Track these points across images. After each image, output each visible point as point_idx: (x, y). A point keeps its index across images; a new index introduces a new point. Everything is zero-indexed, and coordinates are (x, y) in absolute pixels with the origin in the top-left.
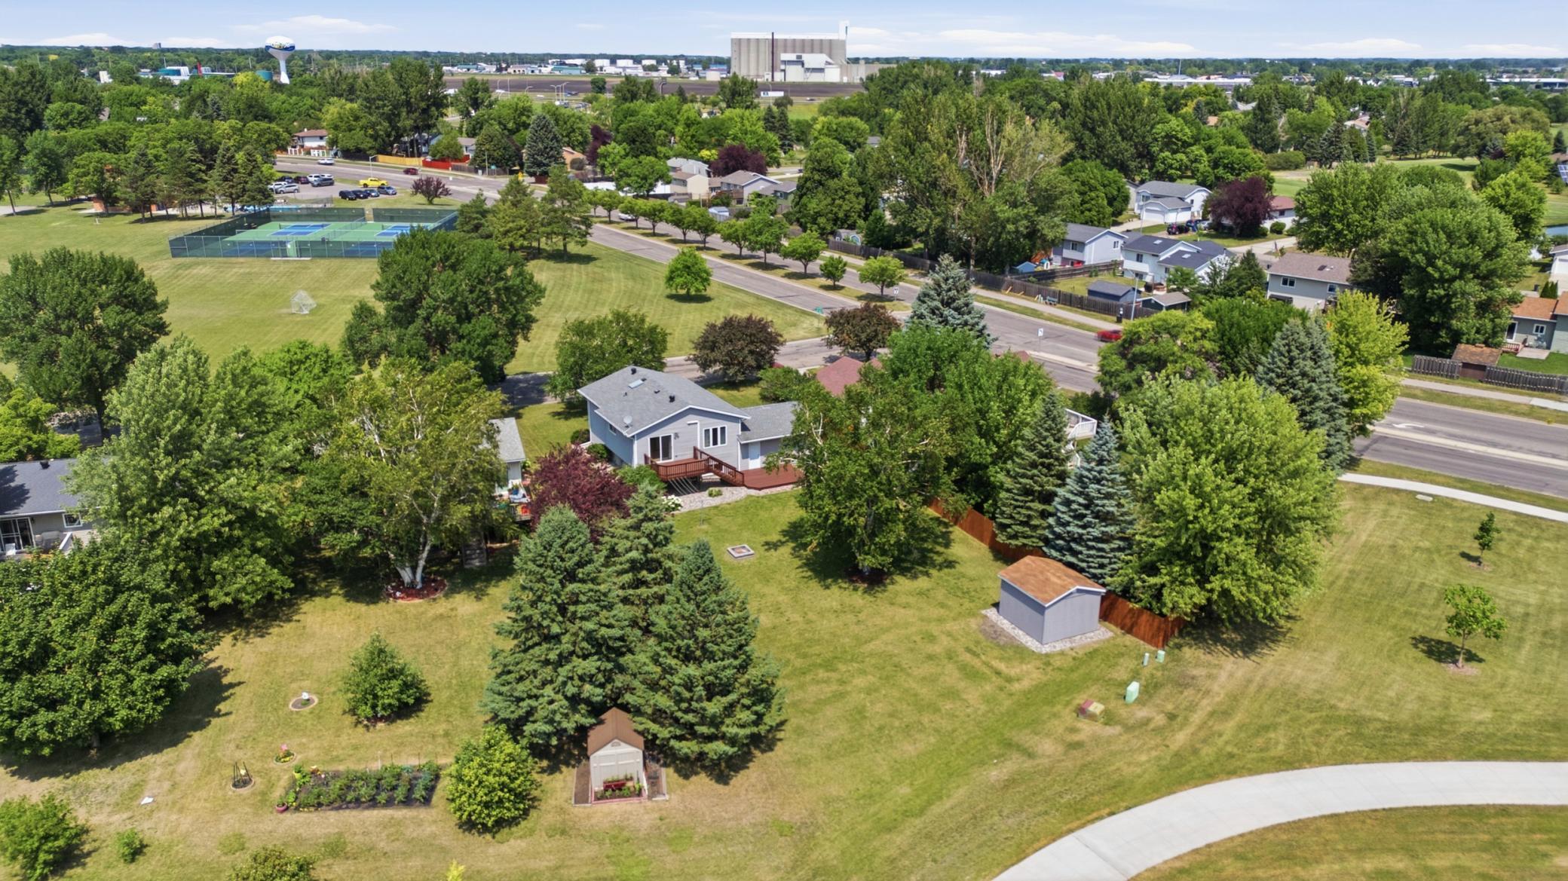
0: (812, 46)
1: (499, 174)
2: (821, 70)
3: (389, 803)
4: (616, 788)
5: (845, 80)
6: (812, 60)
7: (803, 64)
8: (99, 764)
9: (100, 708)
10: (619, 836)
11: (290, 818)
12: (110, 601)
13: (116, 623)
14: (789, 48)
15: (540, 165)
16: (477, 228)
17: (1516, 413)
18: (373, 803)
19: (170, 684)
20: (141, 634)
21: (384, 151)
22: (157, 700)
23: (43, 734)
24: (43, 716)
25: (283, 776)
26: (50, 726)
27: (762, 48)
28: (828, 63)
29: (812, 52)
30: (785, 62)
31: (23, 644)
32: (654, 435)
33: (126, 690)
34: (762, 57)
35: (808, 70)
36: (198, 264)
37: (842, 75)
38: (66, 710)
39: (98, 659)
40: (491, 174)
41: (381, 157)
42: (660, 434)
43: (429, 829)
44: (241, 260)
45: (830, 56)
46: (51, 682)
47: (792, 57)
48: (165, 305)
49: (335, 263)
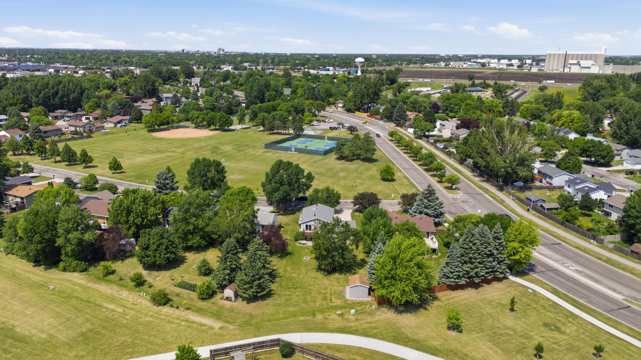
0: (586, 57)
1: (387, 121)
2: (589, 68)
3: (191, 290)
4: (228, 299)
5: (601, 72)
6: (584, 63)
7: (580, 65)
8: (156, 270)
9: (155, 259)
10: (222, 307)
11: (175, 288)
12: (160, 240)
13: (160, 244)
14: (575, 57)
15: (397, 120)
16: (340, 149)
17: (632, 273)
18: (188, 289)
19: (168, 258)
20: (164, 247)
21: (358, 110)
22: (165, 261)
23: (146, 262)
24: (146, 259)
25: (179, 280)
26: (147, 261)
27: (561, 58)
28: (592, 65)
29: (586, 60)
30: (571, 64)
31: (145, 245)
32: (307, 224)
33: (160, 257)
34: (560, 61)
35: (582, 67)
36: (269, 152)
37: (599, 70)
38: (150, 258)
39: (156, 250)
40: (385, 121)
41: (356, 112)
42: (309, 224)
43: (194, 296)
44: (280, 151)
45: (595, 62)
46: (149, 253)
47: (575, 62)
48: (226, 172)
49: (303, 155)
